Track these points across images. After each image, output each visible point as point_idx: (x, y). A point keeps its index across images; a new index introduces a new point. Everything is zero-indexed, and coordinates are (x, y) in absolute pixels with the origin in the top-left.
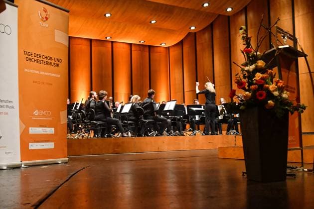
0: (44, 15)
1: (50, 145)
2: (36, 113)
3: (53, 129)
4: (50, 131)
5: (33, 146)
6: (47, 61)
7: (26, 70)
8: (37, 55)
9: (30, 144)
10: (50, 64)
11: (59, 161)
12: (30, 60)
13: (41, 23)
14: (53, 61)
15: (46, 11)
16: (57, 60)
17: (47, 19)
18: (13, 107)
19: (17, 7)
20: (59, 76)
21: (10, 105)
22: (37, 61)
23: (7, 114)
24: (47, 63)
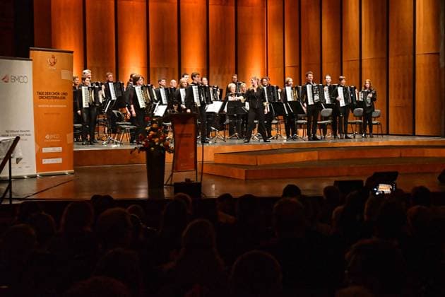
0: (52, 60)
1: (59, 161)
2: (47, 137)
3: (61, 148)
4: (59, 149)
5: (46, 162)
6: (56, 96)
7: (40, 106)
8: (47, 93)
9: (43, 160)
10: (58, 98)
11: (66, 172)
12: (42, 97)
13: (50, 67)
14: (60, 96)
15: (53, 57)
16: (64, 94)
17: (55, 63)
18: (30, 135)
19: (31, 60)
20: (65, 106)
21: (27, 133)
22: (47, 98)
23: (26, 140)
24: (56, 98)
